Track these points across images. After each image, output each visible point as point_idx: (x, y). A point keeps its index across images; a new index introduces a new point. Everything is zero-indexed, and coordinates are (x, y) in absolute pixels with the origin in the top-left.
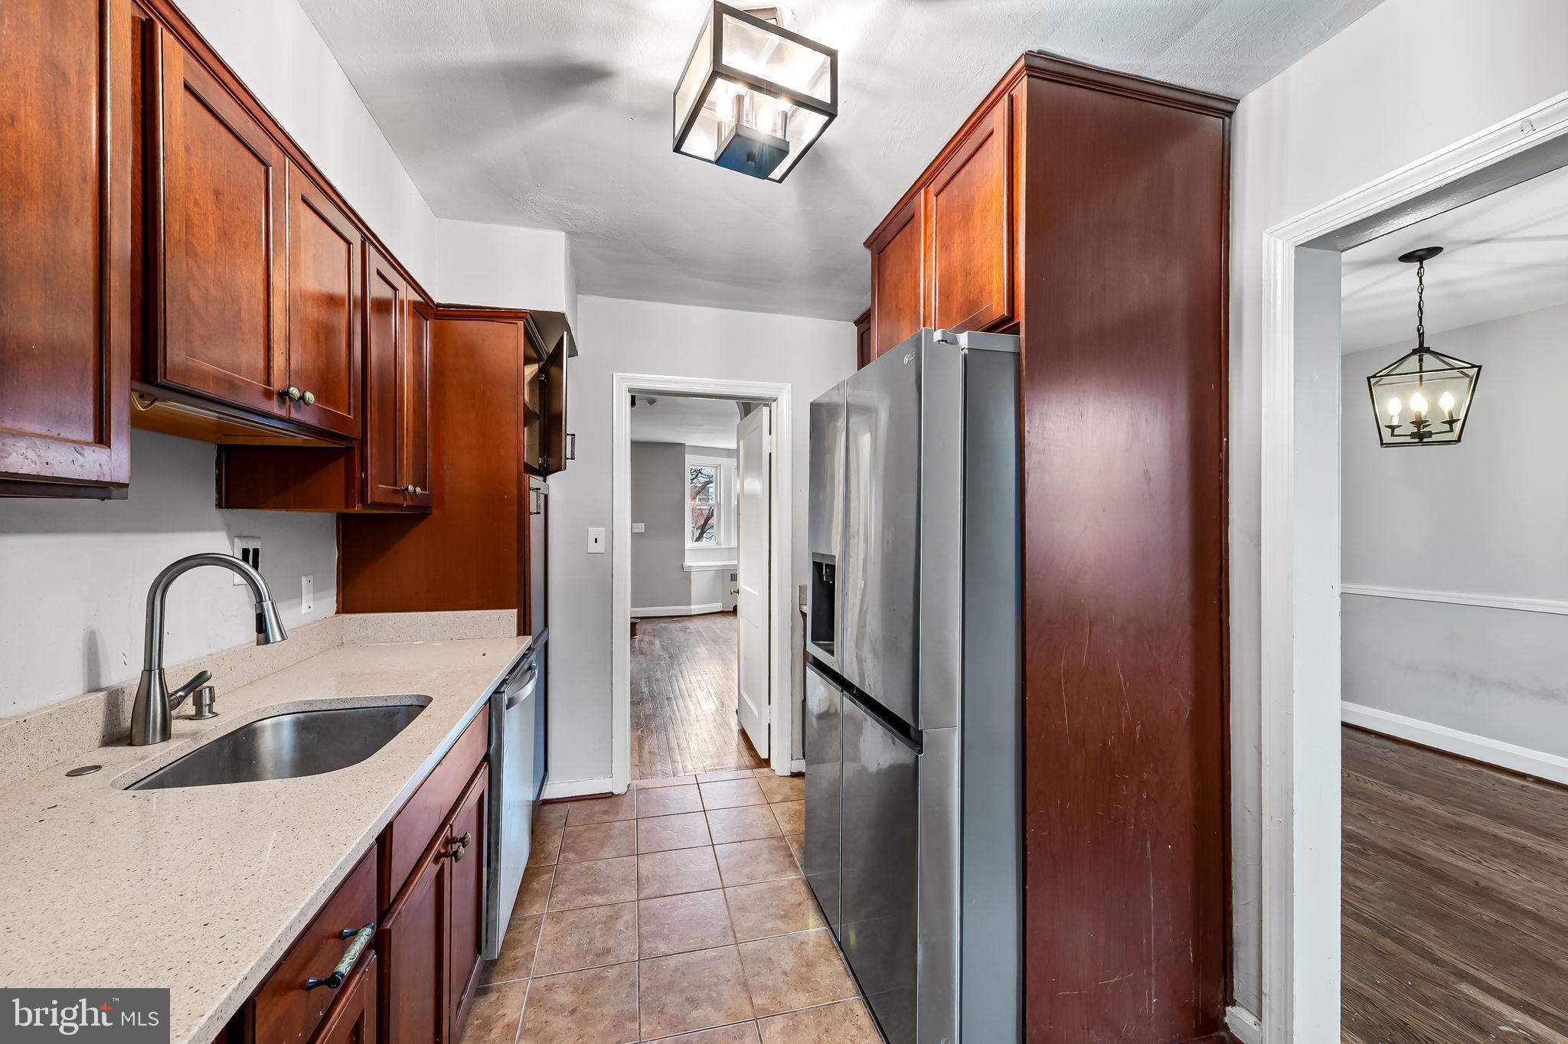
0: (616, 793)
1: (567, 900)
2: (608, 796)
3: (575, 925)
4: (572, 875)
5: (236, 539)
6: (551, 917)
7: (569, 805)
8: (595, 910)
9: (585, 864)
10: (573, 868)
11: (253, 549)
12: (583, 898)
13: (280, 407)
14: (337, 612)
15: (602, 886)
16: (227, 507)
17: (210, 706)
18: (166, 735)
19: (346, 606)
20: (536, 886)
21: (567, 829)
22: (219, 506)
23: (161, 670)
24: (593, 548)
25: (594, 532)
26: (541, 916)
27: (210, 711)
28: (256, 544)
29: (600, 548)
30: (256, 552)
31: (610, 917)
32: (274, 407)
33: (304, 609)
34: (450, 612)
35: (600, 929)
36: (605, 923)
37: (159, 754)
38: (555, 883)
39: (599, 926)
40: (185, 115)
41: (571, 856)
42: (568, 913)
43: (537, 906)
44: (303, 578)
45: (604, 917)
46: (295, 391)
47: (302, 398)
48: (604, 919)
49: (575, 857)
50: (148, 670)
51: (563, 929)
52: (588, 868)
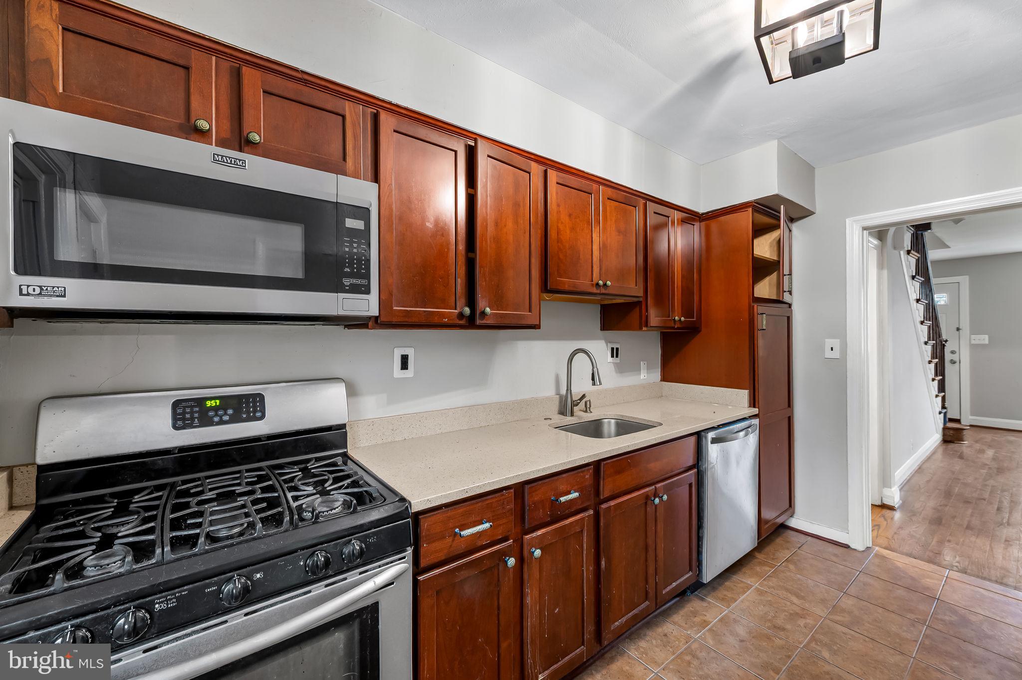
0: (853, 546)
1: (773, 587)
2: (847, 547)
3: (770, 603)
4: (785, 577)
5: (608, 343)
6: (757, 590)
7: (810, 538)
8: (788, 603)
9: (799, 576)
10: (788, 574)
11: (616, 348)
12: (785, 593)
13: (597, 289)
14: (661, 381)
15: (802, 594)
16: (603, 330)
17: (589, 408)
18: (572, 415)
19: (664, 379)
20: (758, 570)
21: (799, 551)
22: (601, 330)
23: (571, 390)
24: (829, 354)
25: (829, 343)
26: (752, 586)
27: (590, 410)
28: (618, 346)
29: (836, 354)
30: (617, 349)
31: (797, 614)
32: (595, 290)
33: (642, 377)
34: (710, 387)
35: (785, 615)
36: (791, 614)
37: (568, 420)
38: (771, 575)
39: (786, 613)
40: (557, 193)
41: (792, 567)
42: (769, 594)
43: (753, 579)
44: (641, 362)
45: (792, 610)
46: (601, 283)
47: (605, 285)
48: (792, 612)
49: (794, 569)
50: (567, 390)
51: (761, 600)
52: (799, 579)
